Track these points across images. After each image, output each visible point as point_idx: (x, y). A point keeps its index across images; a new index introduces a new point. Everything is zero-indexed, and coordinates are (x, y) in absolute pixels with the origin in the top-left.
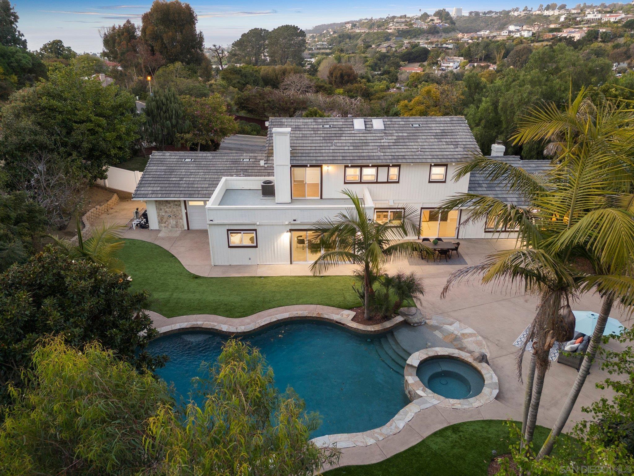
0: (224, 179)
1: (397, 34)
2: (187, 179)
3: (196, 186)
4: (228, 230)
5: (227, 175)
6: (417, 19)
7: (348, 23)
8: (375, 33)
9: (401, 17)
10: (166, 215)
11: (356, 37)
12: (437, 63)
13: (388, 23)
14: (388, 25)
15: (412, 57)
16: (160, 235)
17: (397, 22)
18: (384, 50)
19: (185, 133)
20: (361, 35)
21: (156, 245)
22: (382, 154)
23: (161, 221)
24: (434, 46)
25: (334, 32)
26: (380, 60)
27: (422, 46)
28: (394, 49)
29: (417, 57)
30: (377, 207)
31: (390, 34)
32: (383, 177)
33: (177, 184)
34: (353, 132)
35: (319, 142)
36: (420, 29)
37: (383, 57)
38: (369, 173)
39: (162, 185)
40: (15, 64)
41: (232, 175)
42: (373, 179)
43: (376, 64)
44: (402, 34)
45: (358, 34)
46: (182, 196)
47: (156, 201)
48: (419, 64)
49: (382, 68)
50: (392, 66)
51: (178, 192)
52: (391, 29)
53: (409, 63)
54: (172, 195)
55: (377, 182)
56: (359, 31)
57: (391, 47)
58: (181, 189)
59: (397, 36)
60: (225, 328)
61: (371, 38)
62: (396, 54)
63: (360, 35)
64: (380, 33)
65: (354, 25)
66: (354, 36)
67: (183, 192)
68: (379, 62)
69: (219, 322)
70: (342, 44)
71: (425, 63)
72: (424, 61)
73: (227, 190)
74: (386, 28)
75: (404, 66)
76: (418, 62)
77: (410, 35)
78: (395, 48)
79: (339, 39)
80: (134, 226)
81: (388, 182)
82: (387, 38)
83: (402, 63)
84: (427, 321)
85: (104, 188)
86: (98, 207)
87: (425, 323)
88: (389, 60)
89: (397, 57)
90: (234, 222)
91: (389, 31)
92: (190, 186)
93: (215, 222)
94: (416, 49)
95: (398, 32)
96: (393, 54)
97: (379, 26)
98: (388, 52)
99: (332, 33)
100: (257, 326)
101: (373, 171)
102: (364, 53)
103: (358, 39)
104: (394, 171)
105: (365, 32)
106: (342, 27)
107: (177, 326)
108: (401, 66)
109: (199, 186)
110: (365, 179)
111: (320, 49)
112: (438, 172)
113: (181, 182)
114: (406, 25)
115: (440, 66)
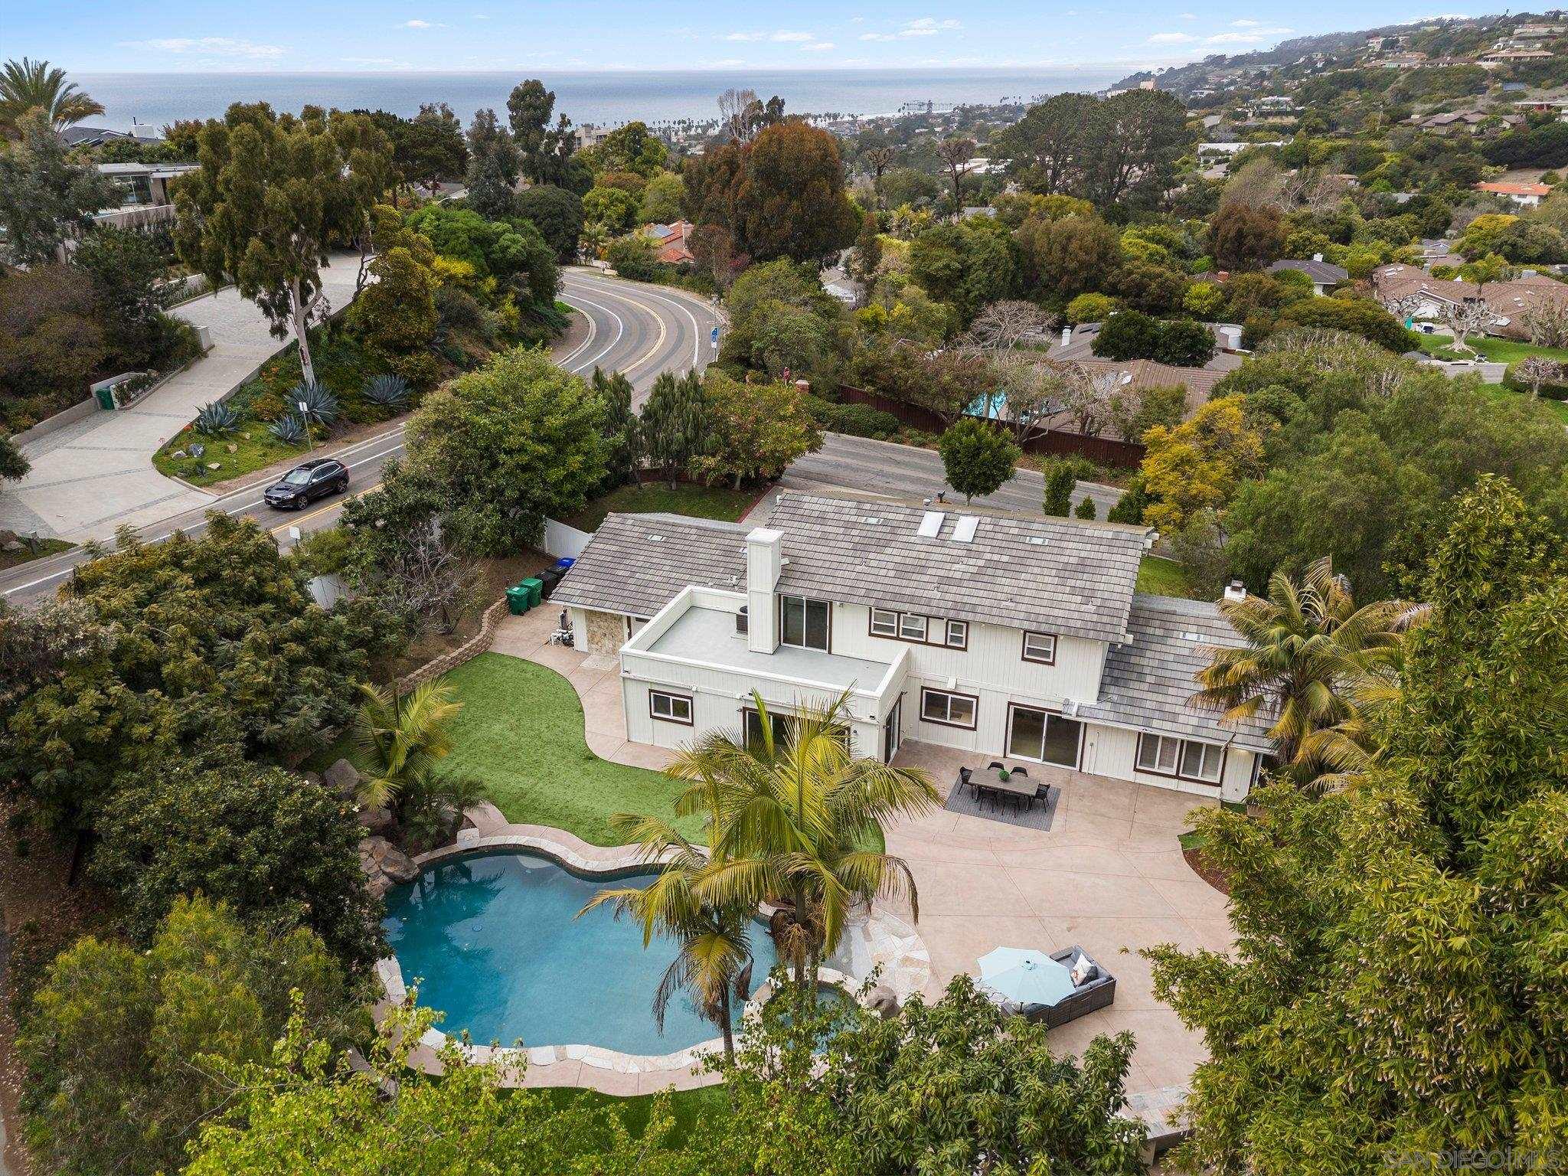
0: (689, 587)
1: (1510, 75)
2: (642, 576)
3: (650, 591)
4: (651, 691)
5: (697, 583)
7: (1375, 34)
8: (1440, 71)
9: (1540, 20)
10: (599, 633)
11: (1381, 81)
13: (1492, 40)
14: (1489, 46)
15: (1522, 152)
16: (585, 664)
17: (1521, 38)
18: (1442, 131)
19: (708, 454)
20: (1398, 76)
21: (569, 683)
22: (938, 595)
23: (591, 641)
25: (1328, 63)
26: (1421, 158)
27: (1565, 119)
28: (1474, 128)
29: (1539, 154)
30: (928, 685)
31: (1488, 74)
33: (621, 584)
34: (913, 539)
35: (842, 552)
37: (1435, 151)
39: (600, 582)
40: (498, 255)
41: (705, 585)
43: (1406, 172)
44: (1528, 73)
45: (1389, 72)
46: (622, 607)
47: (586, 611)
48: (1542, 173)
49: (1420, 184)
50: (1450, 180)
51: (619, 599)
52: (1497, 57)
53: (1510, 169)
54: (608, 604)
55: (928, 643)
57: (1467, 123)
58: (626, 593)
59: (1508, 80)
60: (572, 859)
61: (1427, 85)
62: (1475, 143)
63: (1395, 74)
64: (1457, 71)
65: (1390, 44)
66: (1375, 80)
67: (626, 600)
68: (1416, 164)
69: (569, 848)
70: (1334, 103)
73: (692, 607)
74: (1480, 58)
75: (1493, 179)
76: (1540, 167)
78: (1479, 124)
81: (948, 646)
82: (1475, 84)
83: (1487, 170)
85: (542, 555)
88: (1448, 160)
89: (1477, 151)
90: (660, 680)
91: (1486, 65)
92: (641, 589)
93: (631, 676)
94: (1541, 129)
95: (1515, 69)
96: (1467, 144)
97: (1460, 51)
98: (1452, 137)
99: (1320, 65)
102: (1378, 137)
103: (1385, 86)
105: (1409, 68)
106: (1356, 45)
108: (1482, 178)
109: (655, 591)
111: (1269, 114)
113: (629, 581)
114: (1546, 47)
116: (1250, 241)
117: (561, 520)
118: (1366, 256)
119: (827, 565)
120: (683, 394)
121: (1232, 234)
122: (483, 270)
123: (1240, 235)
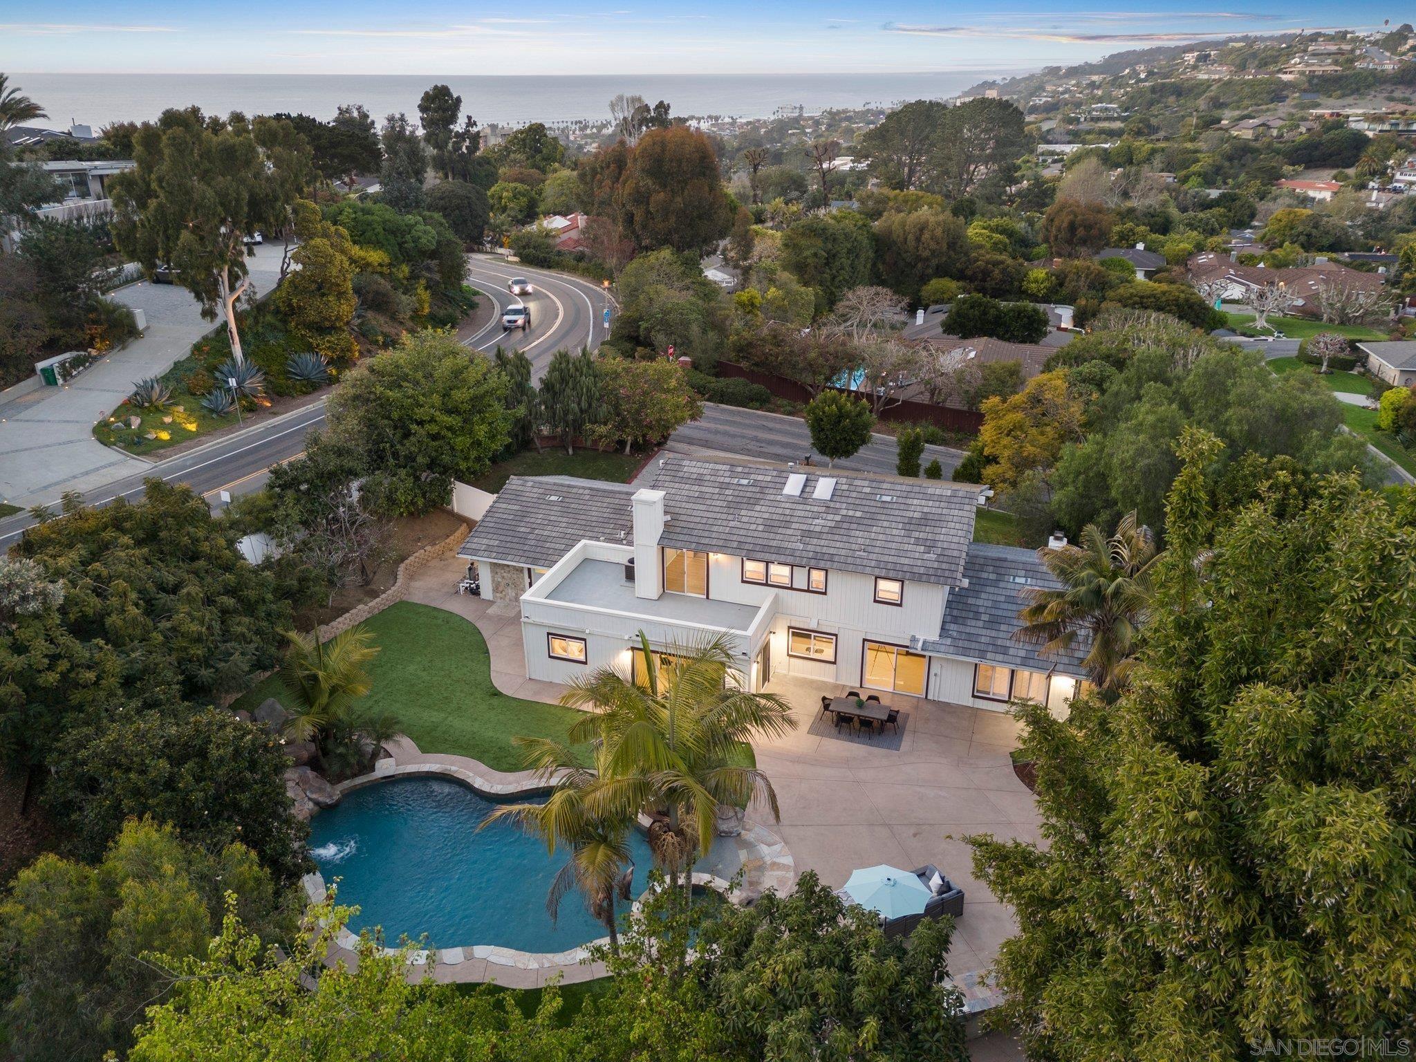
0: (583, 542)
1: (1306, 85)
2: (544, 532)
3: (548, 545)
4: (549, 634)
5: (591, 538)
6: (1375, 43)
7: (1189, 49)
8: (1246, 82)
9: (1331, 39)
10: (503, 583)
11: (1196, 91)
12: (1383, 173)
13: (1290, 55)
14: (1288, 61)
15: (1316, 153)
16: (490, 611)
17: (1314, 55)
18: (1248, 134)
19: (600, 423)
20: (1210, 86)
21: (476, 628)
22: (801, 546)
23: (496, 589)
24: (1386, 127)
25: (1150, 74)
26: (1230, 158)
27: (1353, 125)
28: (1275, 133)
29: (1331, 155)
30: (793, 625)
31: (1287, 85)
32: (800, 581)
33: (523, 539)
34: (779, 498)
35: (717, 509)
36: (1373, 73)
37: (1242, 153)
38: (780, 573)
39: (503, 538)
40: (410, 245)
41: (597, 539)
42: (786, 581)
43: (1218, 170)
44: (1321, 85)
45: (1202, 83)
47: (491, 563)
48: (1334, 172)
49: (1230, 181)
50: (1256, 177)
51: (520, 553)
52: (1294, 70)
53: (1307, 168)
54: (510, 557)
55: (791, 588)
56: (1206, 77)
57: (1269, 127)
58: (527, 548)
59: (1305, 91)
60: (479, 783)
61: (1235, 94)
62: (1276, 145)
63: (1207, 85)
64: (1261, 82)
65: (1204, 57)
66: (1191, 90)
67: (527, 554)
68: (1227, 164)
69: (476, 774)
70: (1155, 110)
71: (1351, 172)
72: (1349, 166)
73: (586, 559)
74: (1280, 71)
75: (1292, 177)
76: (1332, 167)
77: (1341, 87)
78: (1280, 129)
79: (1149, 96)
80: (462, 589)
81: (808, 591)
82: (1276, 93)
83: (1287, 169)
84: (743, 832)
85: (451, 514)
86: (428, 548)
87: (739, 834)
88: (1254, 160)
89: (1278, 152)
90: (557, 623)
91: (1286, 77)
92: (540, 544)
93: (531, 620)
94: (1332, 134)
95: (1310, 82)
96: (1269, 146)
97: (1263, 64)
98: (1256, 140)
99: (1143, 76)
100: (519, 789)
101: (786, 570)
102: (1193, 140)
103: (1199, 95)
104: (817, 576)
105: (1220, 80)
106: (1175, 59)
107: (425, 768)
108: (1283, 176)
109: (553, 545)
110: (773, 580)
111: (1098, 119)
112: (889, 589)
113: (530, 536)
114: (1336, 63)
115: (1391, 179)
116: (1081, 232)
117: (468, 483)
118: (1182, 246)
119: (704, 521)
120: (577, 370)
121: (1065, 225)
122: (397, 258)
123: (1072, 227)
